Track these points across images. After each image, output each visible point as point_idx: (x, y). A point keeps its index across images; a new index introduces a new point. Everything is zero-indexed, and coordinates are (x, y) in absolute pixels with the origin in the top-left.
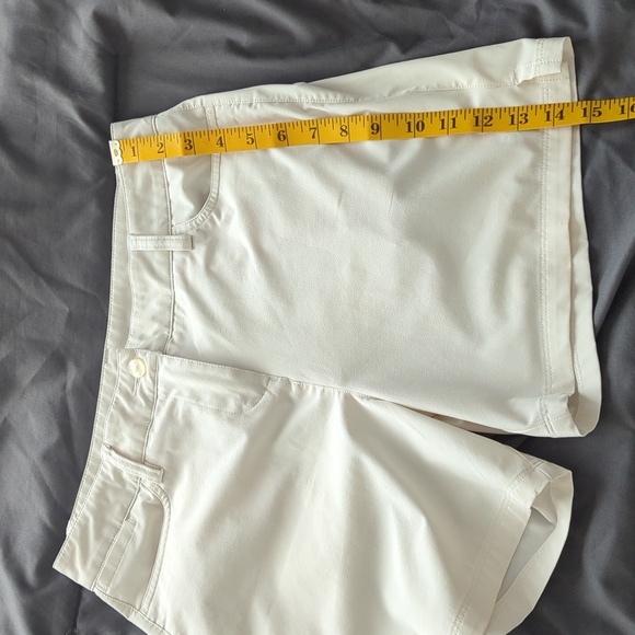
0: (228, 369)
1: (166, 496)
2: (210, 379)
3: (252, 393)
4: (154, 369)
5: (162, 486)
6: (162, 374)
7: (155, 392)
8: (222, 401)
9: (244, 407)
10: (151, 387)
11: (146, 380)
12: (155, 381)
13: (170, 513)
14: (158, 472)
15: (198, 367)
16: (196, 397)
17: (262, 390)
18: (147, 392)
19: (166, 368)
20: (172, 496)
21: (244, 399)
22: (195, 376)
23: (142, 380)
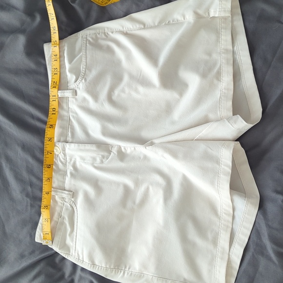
0: (94, 145)
1: (75, 204)
2: (87, 150)
3: (106, 154)
4: (64, 150)
5: (73, 199)
6: (67, 151)
7: (65, 159)
8: (94, 159)
9: (104, 160)
10: (64, 158)
11: (61, 155)
12: (65, 155)
13: (77, 211)
14: (71, 193)
15: (82, 146)
16: (83, 159)
17: (110, 152)
18: (62, 160)
19: (69, 149)
20: (77, 203)
21: (103, 157)
22: (81, 150)
23: (60, 155)
